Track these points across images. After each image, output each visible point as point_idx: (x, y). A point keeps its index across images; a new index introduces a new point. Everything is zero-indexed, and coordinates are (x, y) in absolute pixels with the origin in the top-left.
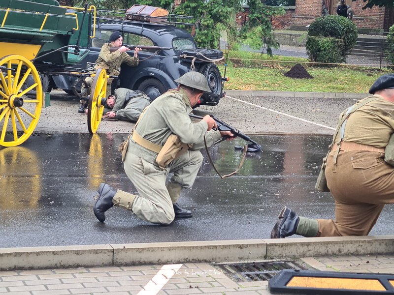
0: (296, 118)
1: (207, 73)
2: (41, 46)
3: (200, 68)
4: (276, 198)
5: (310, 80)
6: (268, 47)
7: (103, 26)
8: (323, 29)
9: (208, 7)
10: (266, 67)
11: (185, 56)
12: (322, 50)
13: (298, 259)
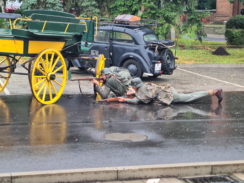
0: (221, 81)
1: (165, 55)
2: (65, 42)
3: (161, 51)
4: (214, 134)
5: (228, 56)
7: (101, 28)
8: (235, 24)
9: (163, 13)
10: (200, 49)
11: (151, 45)
12: (235, 38)
13: (232, 174)
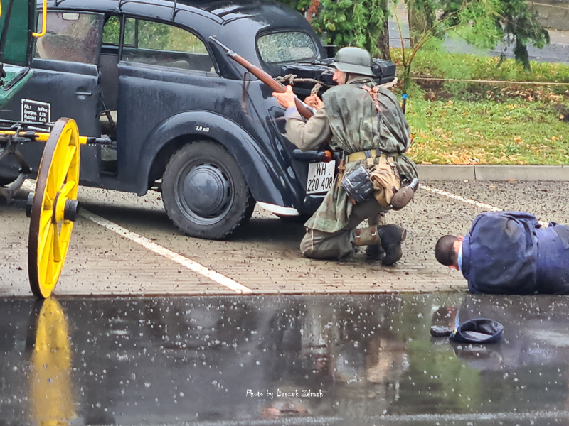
6: (518, 42)
11: (292, 77)
